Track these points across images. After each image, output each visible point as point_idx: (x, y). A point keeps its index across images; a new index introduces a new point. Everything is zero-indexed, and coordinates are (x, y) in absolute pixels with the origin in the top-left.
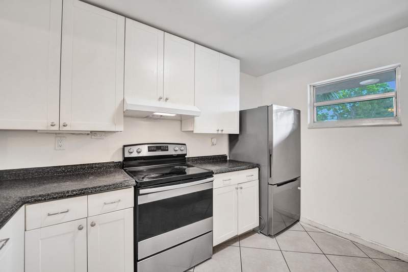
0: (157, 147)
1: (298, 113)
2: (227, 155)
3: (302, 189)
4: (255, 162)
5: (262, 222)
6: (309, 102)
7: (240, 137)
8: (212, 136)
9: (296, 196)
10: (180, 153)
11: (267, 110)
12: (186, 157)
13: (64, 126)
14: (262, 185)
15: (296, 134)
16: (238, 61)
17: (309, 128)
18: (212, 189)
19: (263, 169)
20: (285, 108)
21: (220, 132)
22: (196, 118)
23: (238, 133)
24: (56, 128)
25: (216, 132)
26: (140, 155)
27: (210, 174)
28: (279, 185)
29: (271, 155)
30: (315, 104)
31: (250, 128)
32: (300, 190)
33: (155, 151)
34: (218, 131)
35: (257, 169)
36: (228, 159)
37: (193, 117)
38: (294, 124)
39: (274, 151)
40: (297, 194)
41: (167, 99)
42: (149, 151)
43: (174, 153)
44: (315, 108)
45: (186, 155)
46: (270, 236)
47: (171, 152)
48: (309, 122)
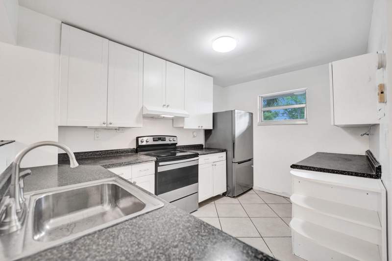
0: (159, 138)
1: (251, 115)
2: (204, 144)
3: (255, 166)
4: (224, 148)
5: (229, 188)
6: (258, 107)
7: (213, 132)
8: (194, 131)
9: (250, 172)
10: (172, 142)
11: (232, 113)
12: (177, 145)
13: (110, 124)
14: (228, 163)
15: (250, 129)
16: (212, 78)
17: (258, 125)
18: (198, 165)
19: (228, 152)
20: (243, 112)
21: (200, 128)
22: (186, 119)
23: (212, 128)
24: (105, 125)
25: (198, 128)
26: (148, 144)
27: (197, 155)
28: (239, 163)
29: (234, 144)
30: (262, 109)
31: (220, 125)
32: (253, 168)
33: (157, 141)
34: (199, 127)
35: (225, 153)
36: (204, 147)
37: (183, 118)
38: (249, 122)
39: (236, 140)
40: (251, 170)
41: (168, 106)
42: (154, 141)
43: (169, 142)
44: (262, 112)
45: (177, 144)
46: (234, 197)
47: (167, 142)
48: (258, 121)
